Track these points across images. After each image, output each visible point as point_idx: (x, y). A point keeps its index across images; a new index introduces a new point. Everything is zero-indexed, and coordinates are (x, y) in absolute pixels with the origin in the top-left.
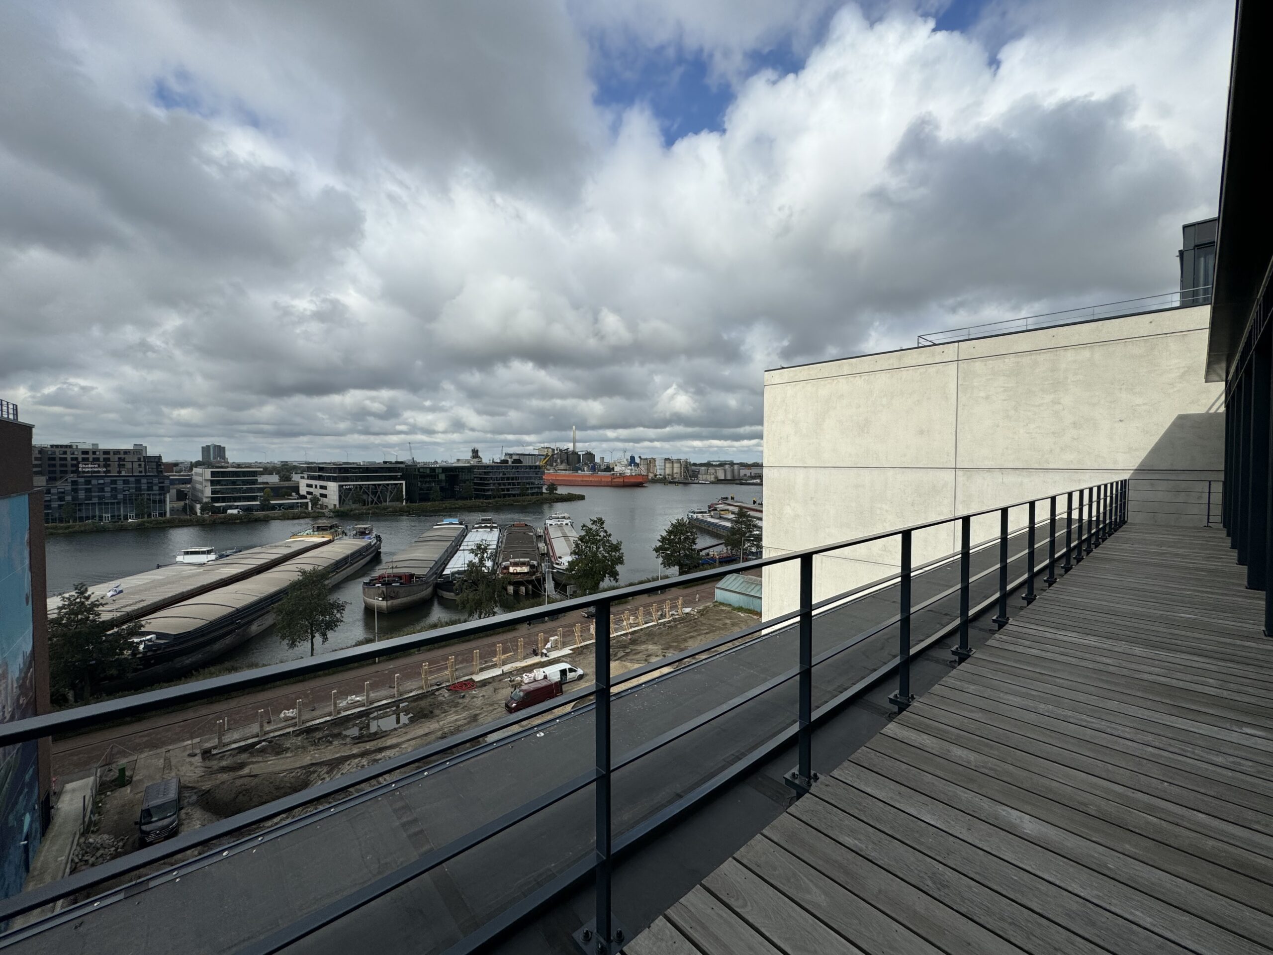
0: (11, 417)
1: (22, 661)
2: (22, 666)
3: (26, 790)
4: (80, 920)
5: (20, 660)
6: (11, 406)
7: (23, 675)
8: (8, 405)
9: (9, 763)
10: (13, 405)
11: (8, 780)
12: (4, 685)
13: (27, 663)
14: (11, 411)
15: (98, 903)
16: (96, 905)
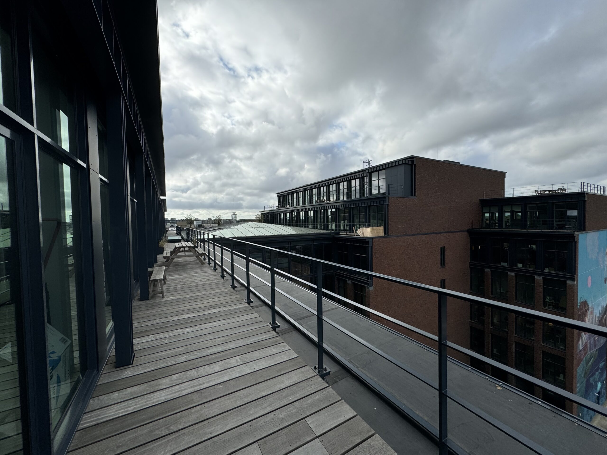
0: (602, 193)
1: (601, 309)
2: (601, 312)
3: (599, 371)
4: (532, 402)
5: (600, 308)
6: (602, 188)
7: (601, 316)
8: (601, 187)
9: (592, 354)
10: (603, 187)
11: (591, 361)
12: (592, 317)
13: (604, 312)
14: (602, 190)
15: (540, 402)
16: (539, 402)
